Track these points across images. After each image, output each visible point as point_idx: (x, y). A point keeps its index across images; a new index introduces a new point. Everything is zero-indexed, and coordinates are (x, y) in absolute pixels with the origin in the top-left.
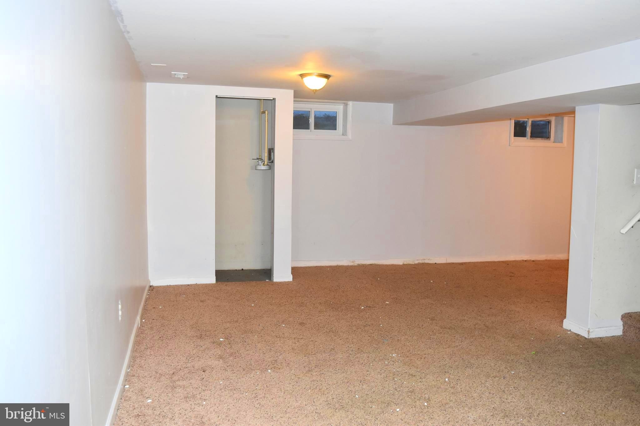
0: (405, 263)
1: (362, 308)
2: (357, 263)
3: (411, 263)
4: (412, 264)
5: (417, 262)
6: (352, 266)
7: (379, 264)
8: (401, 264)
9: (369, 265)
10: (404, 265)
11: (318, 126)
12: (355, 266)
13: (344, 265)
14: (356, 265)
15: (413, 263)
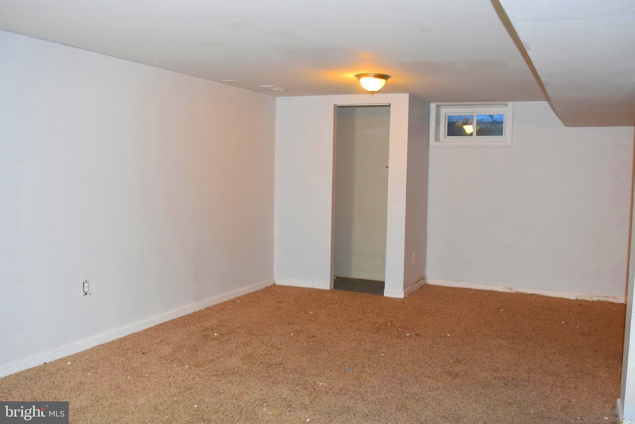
0: (579, 298)
1: (409, 334)
2: (515, 290)
3: (588, 299)
4: (589, 301)
5: (595, 299)
6: (508, 293)
7: (543, 295)
8: (574, 298)
9: (530, 294)
10: (577, 300)
11: (481, 132)
12: (511, 294)
13: (500, 291)
14: (514, 292)
15: (591, 300)
